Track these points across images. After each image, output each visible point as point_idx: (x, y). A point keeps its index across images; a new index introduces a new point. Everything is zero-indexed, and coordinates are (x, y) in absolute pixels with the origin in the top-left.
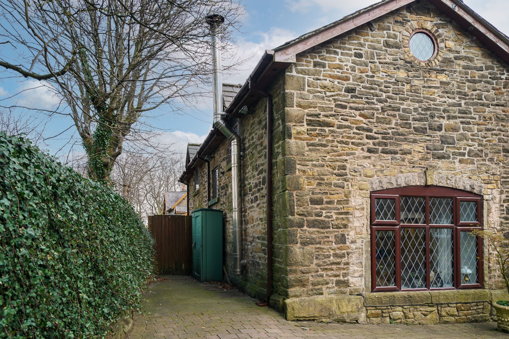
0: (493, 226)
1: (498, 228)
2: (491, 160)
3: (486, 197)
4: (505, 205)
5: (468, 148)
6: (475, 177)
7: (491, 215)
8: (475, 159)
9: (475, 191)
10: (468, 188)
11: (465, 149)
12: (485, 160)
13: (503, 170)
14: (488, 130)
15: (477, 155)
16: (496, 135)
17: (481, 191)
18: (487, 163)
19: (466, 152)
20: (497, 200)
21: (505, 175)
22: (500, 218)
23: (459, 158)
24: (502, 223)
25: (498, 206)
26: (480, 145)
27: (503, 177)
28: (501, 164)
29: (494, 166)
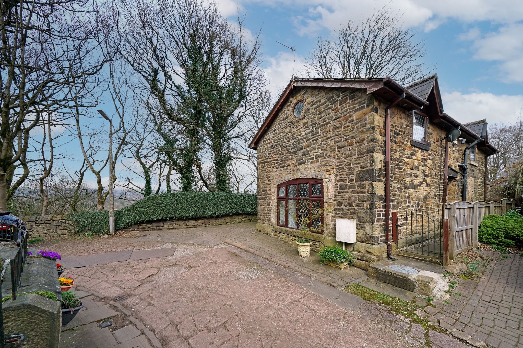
0: (330, 197)
1: (333, 199)
2: (330, 157)
3: (325, 180)
4: (339, 184)
5: (315, 154)
6: (318, 170)
7: (329, 191)
8: (319, 159)
9: (318, 178)
10: (315, 177)
11: (314, 155)
12: (325, 158)
13: (337, 161)
14: (327, 139)
15: (320, 157)
16: (333, 140)
17: (321, 177)
18: (327, 159)
19: (314, 156)
20: (333, 181)
21: (339, 164)
22: (335, 192)
23: (310, 161)
24: (335, 196)
25: (333, 184)
26: (322, 150)
27: (337, 166)
28: (336, 157)
29: (331, 160)
